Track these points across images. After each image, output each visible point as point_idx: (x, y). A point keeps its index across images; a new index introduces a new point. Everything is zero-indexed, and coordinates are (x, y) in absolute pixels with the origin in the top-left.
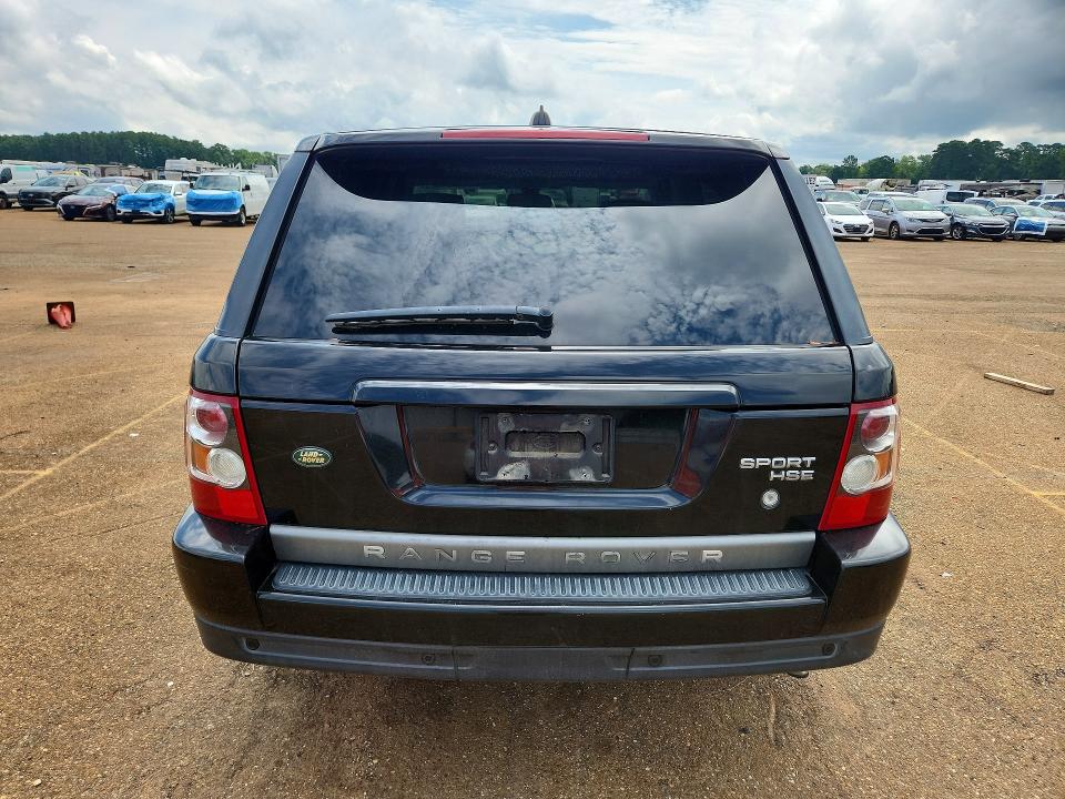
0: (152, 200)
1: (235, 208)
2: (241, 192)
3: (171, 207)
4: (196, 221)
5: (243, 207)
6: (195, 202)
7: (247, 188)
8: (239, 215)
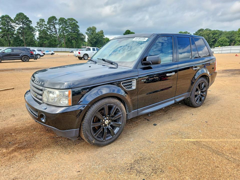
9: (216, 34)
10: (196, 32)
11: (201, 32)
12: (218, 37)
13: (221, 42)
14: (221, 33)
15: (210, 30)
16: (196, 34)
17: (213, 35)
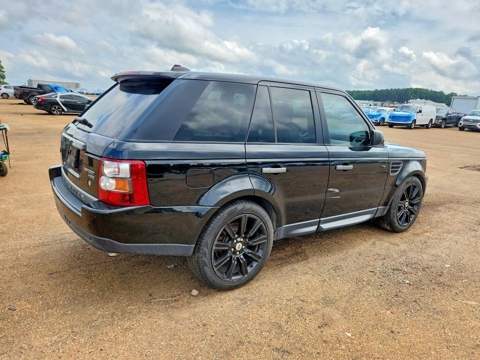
0: (376, 116)
1: (410, 120)
2: (416, 114)
3: (383, 119)
4: (391, 125)
5: (415, 120)
6: (393, 117)
7: (420, 111)
8: (411, 124)
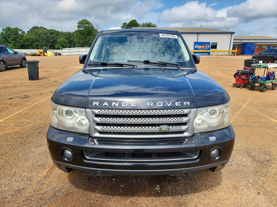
9: (53, 33)
10: (30, 30)
11: (36, 30)
12: (56, 37)
13: (62, 43)
14: (58, 33)
15: (46, 29)
16: (31, 32)
17: (51, 35)
